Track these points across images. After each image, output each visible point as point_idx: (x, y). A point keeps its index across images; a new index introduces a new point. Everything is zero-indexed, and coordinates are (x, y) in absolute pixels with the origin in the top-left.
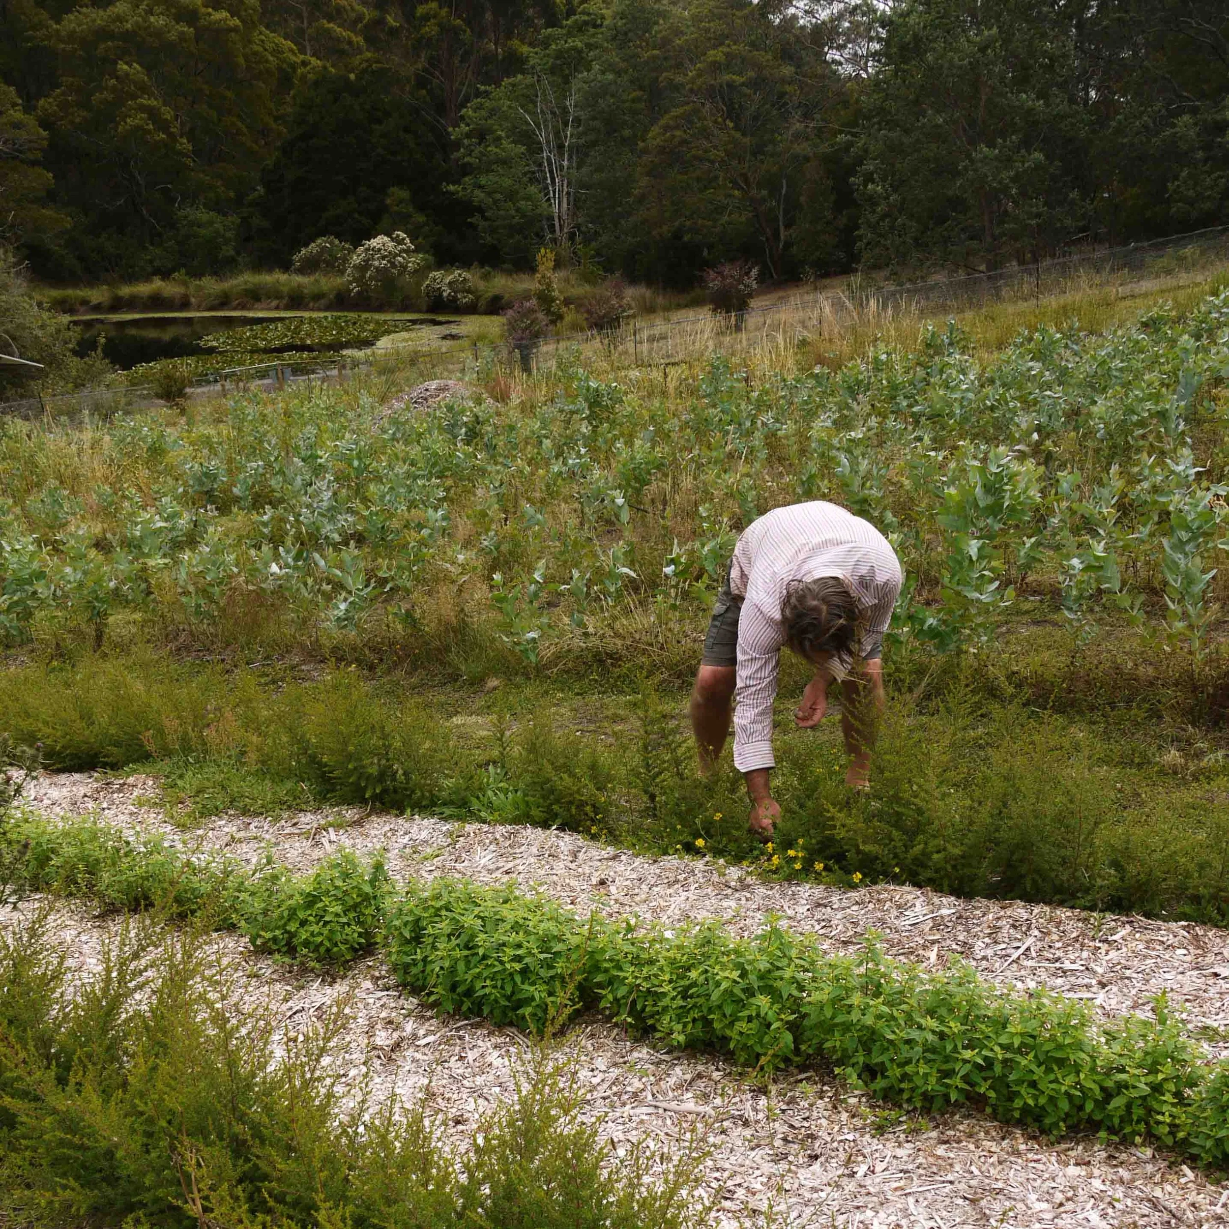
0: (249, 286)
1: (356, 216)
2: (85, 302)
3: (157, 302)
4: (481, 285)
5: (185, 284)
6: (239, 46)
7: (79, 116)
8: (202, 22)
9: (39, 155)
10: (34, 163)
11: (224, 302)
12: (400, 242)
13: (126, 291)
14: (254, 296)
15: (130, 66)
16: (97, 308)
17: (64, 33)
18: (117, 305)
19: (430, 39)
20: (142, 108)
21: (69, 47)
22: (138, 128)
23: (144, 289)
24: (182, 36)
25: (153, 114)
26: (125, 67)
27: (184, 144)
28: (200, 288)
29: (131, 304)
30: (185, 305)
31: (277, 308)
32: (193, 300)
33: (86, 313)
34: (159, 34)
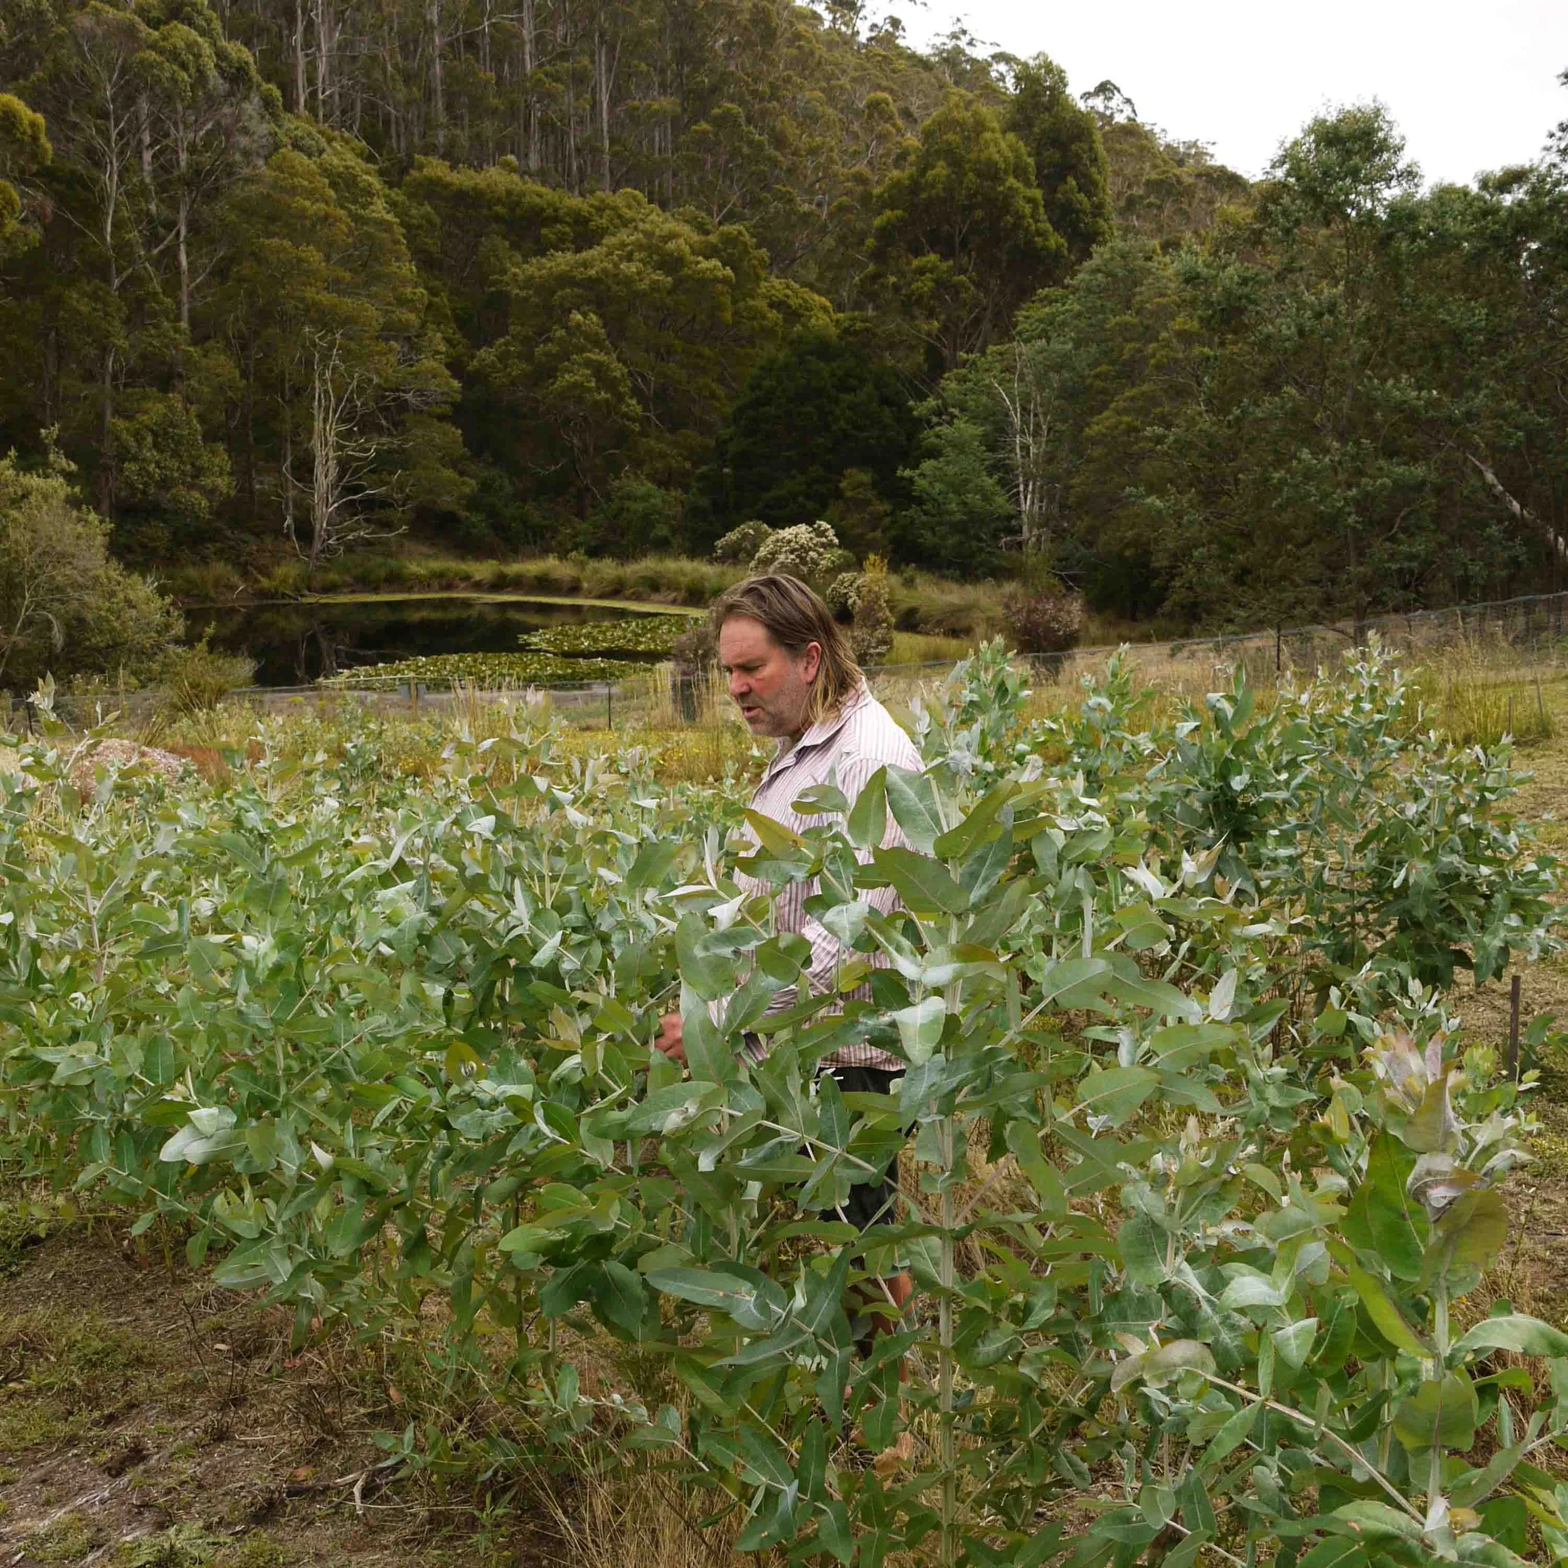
0: (649, 574)
1: (801, 499)
2: (467, 578)
3: (544, 584)
4: (902, 593)
5: (582, 565)
6: (727, 300)
7: (519, 367)
8: (686, 271)
9: (447, 409)
10: (441, 418)
11: (617, 590)
12: (821, 533)
13: (515, 568)
14: (654, 586)
15: (585, 315)
16: (478, 586)
17: (521, 277)
18: (499, 584)
19: (921, 296)
20: (588, 364)
21: (523, 294)
22: (575, 385)
23: (531, 567)
24: (655, 287)
25: (599, 371)
26: (579, 317)
27: (633, 405)
28: (596, 571)
29: (517, 583)
30: (574, 589)
31: (674, 602)
32: (585, 585)
33: (465, 589)
34: (628, 282)
